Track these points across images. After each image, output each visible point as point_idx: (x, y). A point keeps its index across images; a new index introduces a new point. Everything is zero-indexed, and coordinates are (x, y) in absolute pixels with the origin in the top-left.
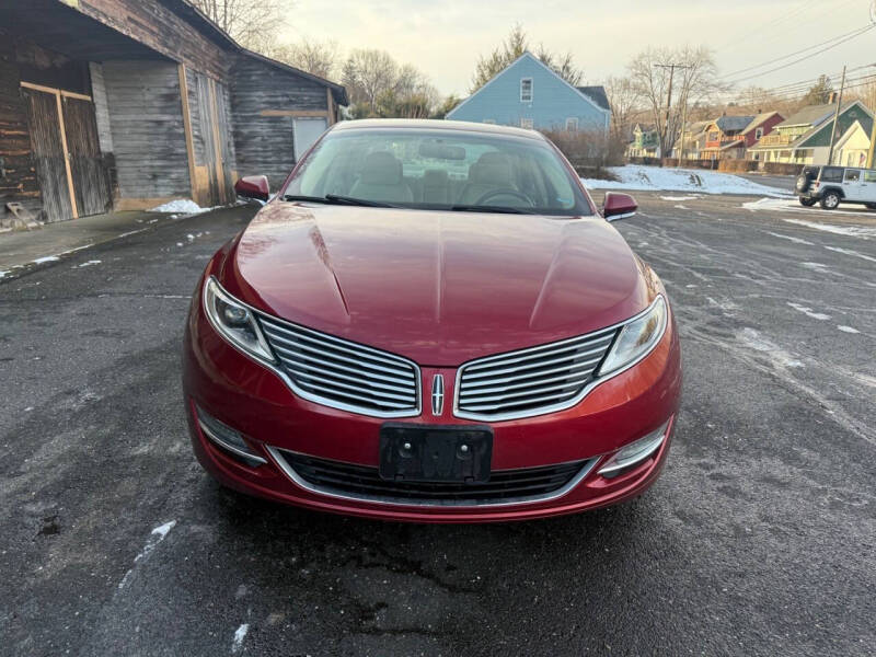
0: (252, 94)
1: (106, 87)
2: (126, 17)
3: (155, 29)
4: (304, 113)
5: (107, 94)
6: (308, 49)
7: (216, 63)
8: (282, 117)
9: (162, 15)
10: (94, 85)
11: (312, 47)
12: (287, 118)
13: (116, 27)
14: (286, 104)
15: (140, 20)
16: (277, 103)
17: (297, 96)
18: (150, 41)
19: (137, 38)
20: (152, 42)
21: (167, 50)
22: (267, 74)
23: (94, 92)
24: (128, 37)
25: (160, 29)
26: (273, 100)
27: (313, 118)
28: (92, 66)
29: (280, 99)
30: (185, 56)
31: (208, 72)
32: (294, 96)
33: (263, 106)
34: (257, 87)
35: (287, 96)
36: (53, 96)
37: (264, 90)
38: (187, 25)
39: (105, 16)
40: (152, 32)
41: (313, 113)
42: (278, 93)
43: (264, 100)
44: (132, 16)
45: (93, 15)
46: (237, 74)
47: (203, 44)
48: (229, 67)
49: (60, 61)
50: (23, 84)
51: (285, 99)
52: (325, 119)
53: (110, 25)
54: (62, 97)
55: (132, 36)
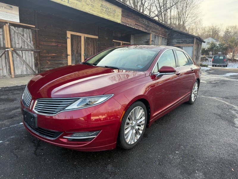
0: (173, 40)
1: (134, 40)
2: (134, 24)
3: (144, 26)
4: (187, 45)
5: (134, 42)
6: (213, 27)
7: (164, 33)
8: (180, 46)
9: (147, 22)
10: (131, 40)
11: (214, 26)
12: (181, 47)
13: (131, 27)
14: (182, 43)
15: (139, 24)
16: (179, 42)
17: (185, 40)
18: (141, 29)
19: (137, 28)
20: (142, 29)
21: (146, 31)
22: (178, 35)
23: (131, 42)
24: (134, 29)
25: (145, 26)
26: (179, 41)
27: (189, 46)
28: (131, 35)
29: (180, 41)
30: (153, 32)
31: (160, 35)
32: (184, 40)
33: (175, 43)
34: (175, 38)
35: (183, 40)
36: (120, 43)
37: (176, 39)
38: (154, 24)
39: (128, 24)
40: (143, 27)
41: (189, 45)
42: (180, 40)
43: (176, 42)
44: (137, 23)
45: (125, 24)
46: (170, 35)
47: (160, 28)
48: (168, 34)
49: (123, 35)
50: (113, 40)
51: (182, 41)
52: (193, 46)
53: (130, 26)
54: (122, 43)
55: (136, 28)
